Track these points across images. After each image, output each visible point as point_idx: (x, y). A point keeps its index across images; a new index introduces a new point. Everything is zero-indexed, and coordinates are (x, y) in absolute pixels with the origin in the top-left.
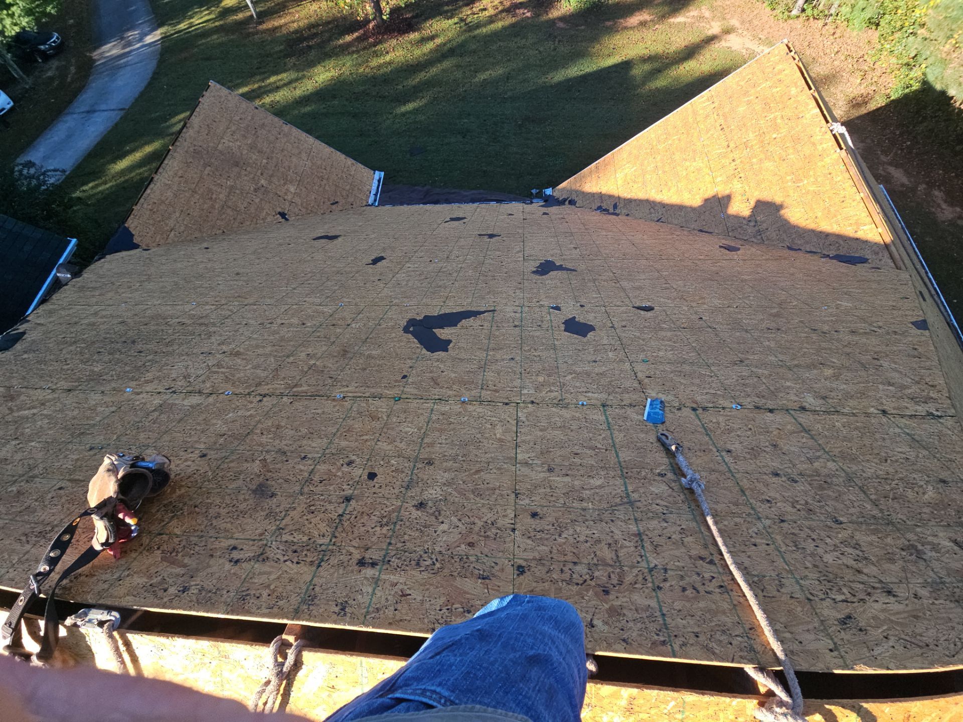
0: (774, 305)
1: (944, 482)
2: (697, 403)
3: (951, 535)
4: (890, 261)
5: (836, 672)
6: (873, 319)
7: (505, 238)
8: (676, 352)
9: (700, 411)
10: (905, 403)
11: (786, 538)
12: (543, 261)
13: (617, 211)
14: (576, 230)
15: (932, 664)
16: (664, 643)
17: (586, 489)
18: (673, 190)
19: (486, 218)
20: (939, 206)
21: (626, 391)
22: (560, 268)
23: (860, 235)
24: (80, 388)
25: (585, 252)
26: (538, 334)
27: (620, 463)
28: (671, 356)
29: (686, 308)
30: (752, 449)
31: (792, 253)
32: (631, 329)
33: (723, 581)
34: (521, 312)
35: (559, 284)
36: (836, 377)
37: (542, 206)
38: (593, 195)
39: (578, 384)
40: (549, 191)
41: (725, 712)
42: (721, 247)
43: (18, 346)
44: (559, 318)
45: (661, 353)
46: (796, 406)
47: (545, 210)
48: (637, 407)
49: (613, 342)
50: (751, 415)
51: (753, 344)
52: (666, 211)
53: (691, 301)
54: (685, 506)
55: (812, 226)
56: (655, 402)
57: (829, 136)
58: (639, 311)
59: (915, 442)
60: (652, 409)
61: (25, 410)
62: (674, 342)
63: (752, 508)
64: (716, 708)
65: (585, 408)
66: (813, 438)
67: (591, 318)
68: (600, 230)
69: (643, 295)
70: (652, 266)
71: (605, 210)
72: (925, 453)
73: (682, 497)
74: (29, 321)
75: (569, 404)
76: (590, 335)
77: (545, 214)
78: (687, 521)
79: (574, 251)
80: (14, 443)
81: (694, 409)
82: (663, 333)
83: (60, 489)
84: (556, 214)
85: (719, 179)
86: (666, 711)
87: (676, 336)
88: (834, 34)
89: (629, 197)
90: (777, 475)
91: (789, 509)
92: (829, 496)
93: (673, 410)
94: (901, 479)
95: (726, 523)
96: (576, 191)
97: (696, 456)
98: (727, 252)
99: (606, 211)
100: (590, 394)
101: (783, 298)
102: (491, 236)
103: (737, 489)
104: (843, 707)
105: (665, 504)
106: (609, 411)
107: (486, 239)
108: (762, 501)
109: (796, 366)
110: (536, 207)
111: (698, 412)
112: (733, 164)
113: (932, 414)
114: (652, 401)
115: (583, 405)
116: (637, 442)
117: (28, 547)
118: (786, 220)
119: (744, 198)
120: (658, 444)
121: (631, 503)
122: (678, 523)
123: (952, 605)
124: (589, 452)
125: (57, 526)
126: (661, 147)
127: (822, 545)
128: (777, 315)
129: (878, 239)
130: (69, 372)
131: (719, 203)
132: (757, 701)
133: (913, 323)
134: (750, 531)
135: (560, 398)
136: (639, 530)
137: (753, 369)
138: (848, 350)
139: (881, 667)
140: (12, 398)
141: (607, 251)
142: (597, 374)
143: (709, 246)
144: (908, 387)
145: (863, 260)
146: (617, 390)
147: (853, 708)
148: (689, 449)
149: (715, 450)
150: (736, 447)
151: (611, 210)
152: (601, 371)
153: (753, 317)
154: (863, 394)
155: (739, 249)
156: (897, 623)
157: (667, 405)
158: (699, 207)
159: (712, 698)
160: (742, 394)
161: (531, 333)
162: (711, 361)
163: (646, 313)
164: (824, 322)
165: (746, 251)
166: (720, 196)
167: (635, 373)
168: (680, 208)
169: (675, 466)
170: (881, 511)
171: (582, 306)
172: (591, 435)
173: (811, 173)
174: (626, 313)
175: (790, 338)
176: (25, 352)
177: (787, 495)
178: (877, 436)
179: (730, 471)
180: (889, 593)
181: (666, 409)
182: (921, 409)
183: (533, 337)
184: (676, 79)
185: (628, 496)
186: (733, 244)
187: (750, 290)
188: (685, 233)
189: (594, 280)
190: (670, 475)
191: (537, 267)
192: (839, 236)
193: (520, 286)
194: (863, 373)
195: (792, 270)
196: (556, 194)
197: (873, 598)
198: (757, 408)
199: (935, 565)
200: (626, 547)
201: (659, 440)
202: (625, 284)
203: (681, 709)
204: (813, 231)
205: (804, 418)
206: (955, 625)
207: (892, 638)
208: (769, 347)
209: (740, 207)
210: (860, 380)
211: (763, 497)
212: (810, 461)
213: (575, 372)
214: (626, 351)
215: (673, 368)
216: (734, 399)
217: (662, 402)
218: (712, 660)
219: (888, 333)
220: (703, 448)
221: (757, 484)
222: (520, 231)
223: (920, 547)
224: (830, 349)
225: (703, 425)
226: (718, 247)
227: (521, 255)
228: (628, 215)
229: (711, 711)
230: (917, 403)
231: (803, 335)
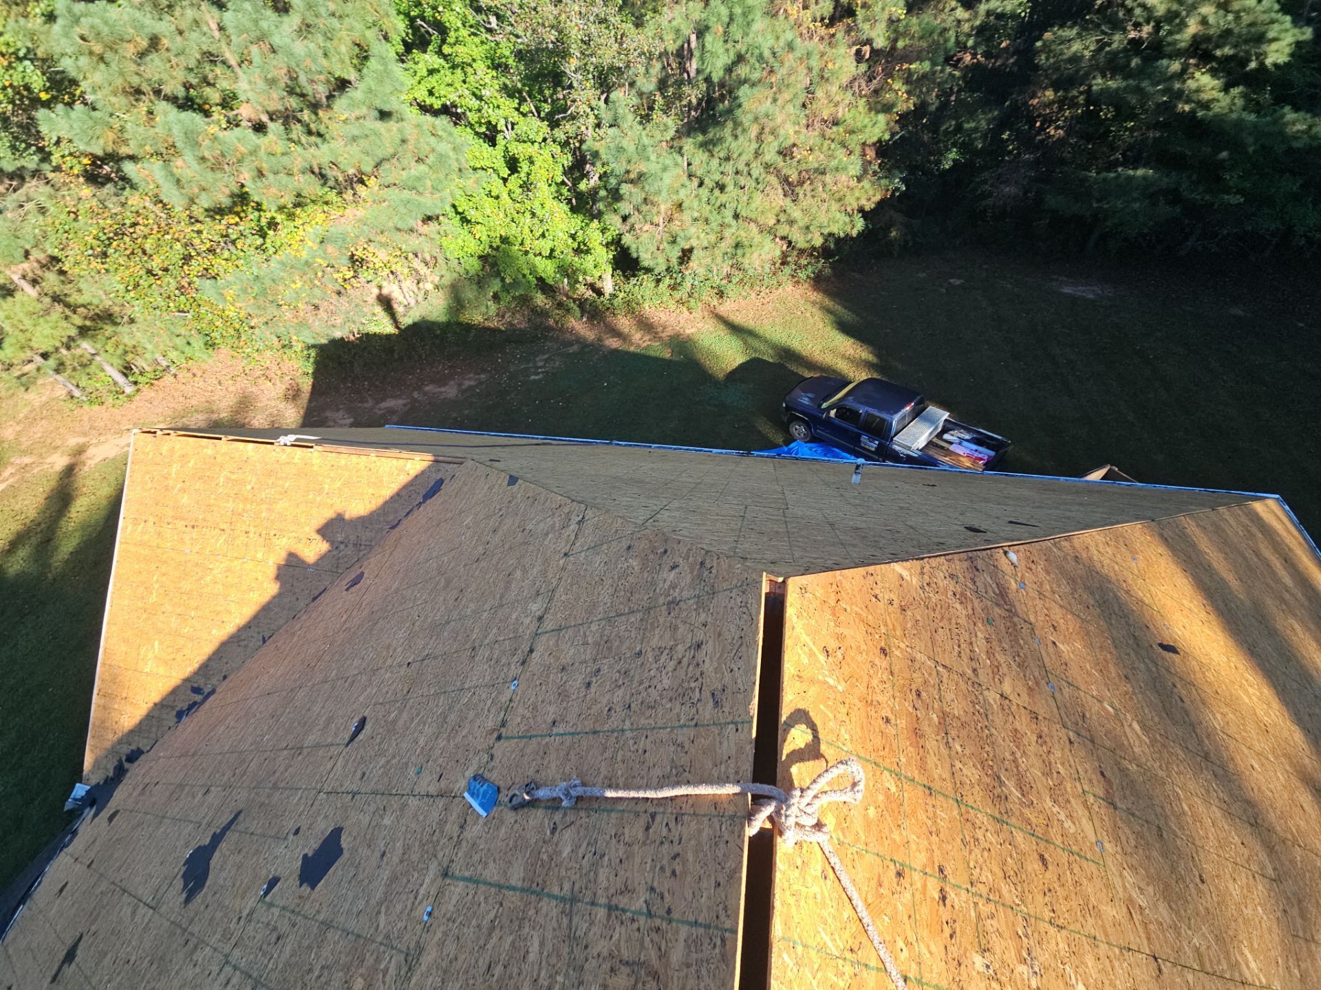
0: (437, 578)
1: (629, 548)
2: (494, 730)
3: (666, 569)
4: (451, 465)
5: (754, 735)
6: (492, 508)
7: (93, 928)
8: (430, 720)
9: (503, 730)
10: (566, 533)
11: (643, 714)
12: (184, 869)
13: (206, 691)
14: (182, 775)
15: (756, 642)
16: (723, 940)
17: (539, 975)
18: (233, 607)
19: (34, 945)
20: (441, 393)
21: (442, 823)
22: (217, 839)
23: (413, 473)
25: (226, 778)
26: (288, 949)
27: (523, 890)
28: (430, 729)
29: (389, 674)
30: (560, 694)
31: (397, 529)
32: (372, 766)
33: (672, 814)
34: (235, 968)
35: (239, 858)
36: (525, 571)
37: (96, 815)
38: (149, 717)
39: (399, 907)
40: (80, 790)
41: (792, 881)
42: (347, 590)
44: (290, 886)
45: (422, 742)
46: (535, 624)
47: (105, 814)
48: (468, 819)
49: (372, 808)
50: (528, 674)
51: (463, 624)
52: (258, 627)
53: (384, 662)
54: (595, 816)
55: (380, 501)
56: (472, 788)
57: (289, 449)
58: (356, 740)
59: (595, 548)
60: (478, 796)
62: (418, 715)
63: (613, 731)
64: (788, 893)
65: (436, 913)
66: (568, 628)
67: (323, 826)
68: (212, 734)
69: (341, 721)
70: (314, 685)
71: (190, 707)
72: (605, 546)
73: (583, 814)
75: (418, 942)
76: (345, 842)
77: (111, 819)
78: (608, 823)
79: (210, 797)
81: (499, 738)
82: (401, 723)
84: (130, 795)
85: (259, 556)
86: (795, 970)
87: (411, 708)
88: (194, 375)
89: (196, 666)
90: (589, 685)
91: (620, 692)
92: (618, 647)
93: (490, 766)
94: (619, 578)
95: (620, 773)
96: (120, 741)
97: (547, 767)
98: (358, 586)
99: (193, 706)
100: (422, 891)
101: (435, 565)
102: (70, 956)
103: (591, 737)
104: (785, 741)
105: (585, 845)
106: (456, 869)
107: (69, 970)
108: (609, 717)
109: (501, 598)
110: (90, 828)
111: (503, 735)
112: (251, 535)
113: (580, 521)
114: (469, 791)
115: (430, 914)
116: (507, 845)
118: (359, 518)
119: (304, 541)
120: (520, 812)
121: (574, 900)
122: (608, 837)
123: (716, 599)
124: (494, 940)
126: (153, 598)
127: (655, 682)
128: (448, 582)
129: (425, 465)
131: (291, 569)
132: (778, 837)
133: (509, 485)
134: (632, 749)
135: (402, 957)
136: (605, 906)
137: (486, 642)
138: (507, 546)
139: (753, 690)
141: (250, 739)
142: (401, 862)
143: (338, 600)
144: (554, 523)
145: (441, 482)
146: (435, 838)
147: (786, 731)
148: (538, 771)
149: (547, 739)
150: (552, 711)
151: (198, 698)
152: (401, 851)
153: (438, 606)
154: (546, 561)
155: (362, 574)
156: (721, 656)
157: (481, 772)
158: (280, 588)
159: (777, 896)
160: (505, 670)
161: (280, 966)
162: (459, 683)
163: (364, 731)
164: (475, 547)
165: (370, 567)
166: (283, 563)
167: (428, 796)
168: (266, 610)
169: (549, 804)
170: (638, 611)
171: (297, 832)
172: (474, 922)
173: (320, 478)
174: (347, 761)
175: (474, 586)
177: (608, 687)
178: (582, 573)
179: (573, 734)
180: (699, 646)
181: (485, 776)
182: (573, 527)
183: (288, 964)
184: (84, 526)
185: (563, 899)
186: (353, 576)
187: (410, 591)
188: (304, 617)
189: (275, 787)
190: (558, 817)
191: (186, 886)
192: (405, 487)
193: (191, 945)
194: (531, 548)
195: (415, 540)
196: (96, 779)
197: (701, 663)
198: (523, 663)
199: (685, 594)
200: (619, 940)
201: (515, 808)
202: (311, 739)
203: (791, 945)
204: (386, 503)
205: (549, 624)
206: (730, 606)
207: (732, 666)
208: (473, 611)
209: (313, 550)
210: (535, 554)
211: (605, 712)
212: (586, 643)
213: (380, 904)
214: (394, 792)
215: (445, 736)
216: (506, 682)
217: (475, 778)
218: (740, 878)
219: (508, 507)
220: (541, 753)
221: (592, 712)
222: (103, 886)
223: (670, 598)
224: (500, 559)
225: (519, 737)
226: (345, 592)
227: (142, 910)
228: (225, 677)
229: (792, 901)
230: (568, 526)
231: (477, 573)
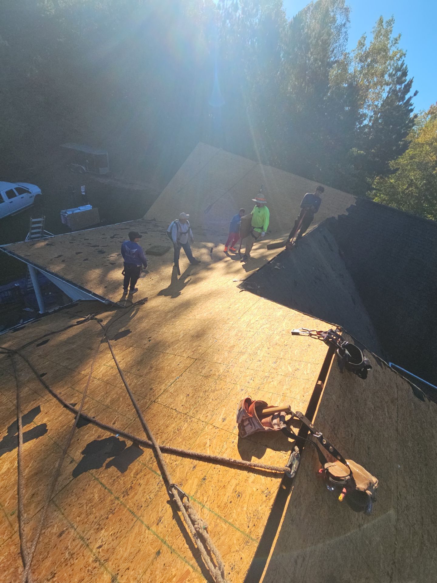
24: (399, 436)
43: (416, 399)
61: (387, 410)
74: (430, 401)
80: (373, 407)
83: (352, 435)
117: (330, 423)
125: (336, 436)
130: (407, 428)
140: (392, 402)
176: (414, 403)
